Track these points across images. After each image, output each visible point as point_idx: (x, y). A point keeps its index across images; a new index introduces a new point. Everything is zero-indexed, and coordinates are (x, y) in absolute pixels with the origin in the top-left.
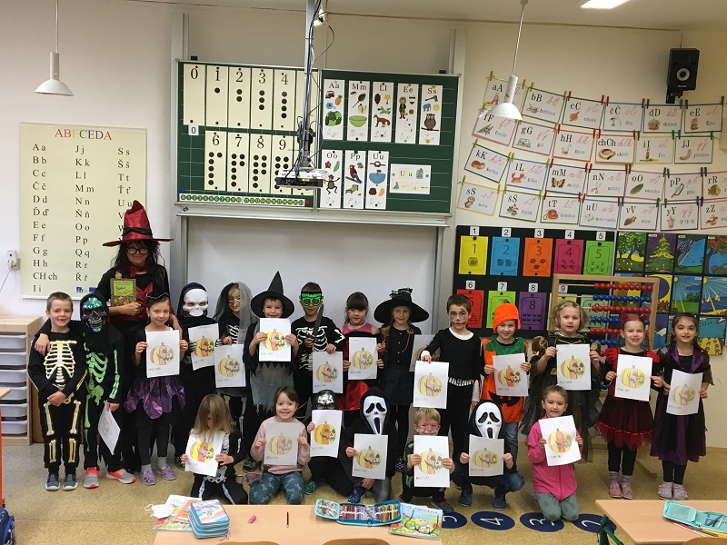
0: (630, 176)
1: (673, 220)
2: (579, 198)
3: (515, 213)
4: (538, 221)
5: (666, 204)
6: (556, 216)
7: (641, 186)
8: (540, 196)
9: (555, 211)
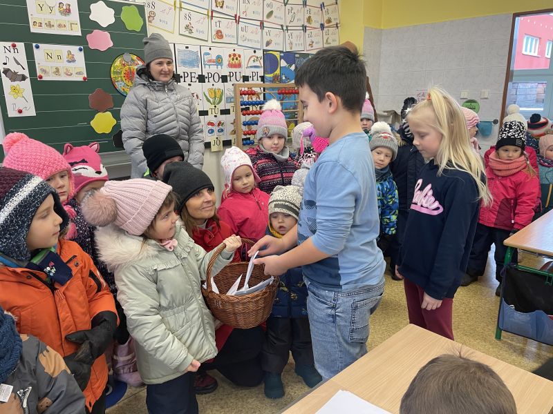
0: (266, 3)
1: (292, 44)
2: (236, 20)
3: (191, 32)
4: (210, 40)
5: (287, 30)
6: (222, 36)
7: (271, 12)
8: (208, 15)
9: (221, 32)
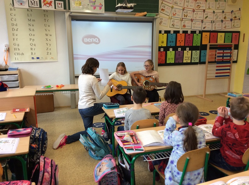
0: (205, 13)
1: (215, 27)
2: (191, 21)
3: (174, 26)
4: (180, 28)
5: (214, 22)
6: (185, 27)
7: (207, 17)
8: (181, 20)
9: (185, 25)
